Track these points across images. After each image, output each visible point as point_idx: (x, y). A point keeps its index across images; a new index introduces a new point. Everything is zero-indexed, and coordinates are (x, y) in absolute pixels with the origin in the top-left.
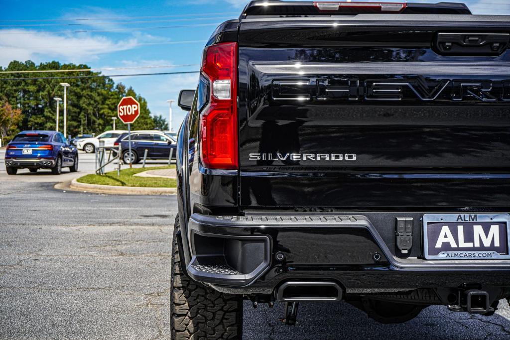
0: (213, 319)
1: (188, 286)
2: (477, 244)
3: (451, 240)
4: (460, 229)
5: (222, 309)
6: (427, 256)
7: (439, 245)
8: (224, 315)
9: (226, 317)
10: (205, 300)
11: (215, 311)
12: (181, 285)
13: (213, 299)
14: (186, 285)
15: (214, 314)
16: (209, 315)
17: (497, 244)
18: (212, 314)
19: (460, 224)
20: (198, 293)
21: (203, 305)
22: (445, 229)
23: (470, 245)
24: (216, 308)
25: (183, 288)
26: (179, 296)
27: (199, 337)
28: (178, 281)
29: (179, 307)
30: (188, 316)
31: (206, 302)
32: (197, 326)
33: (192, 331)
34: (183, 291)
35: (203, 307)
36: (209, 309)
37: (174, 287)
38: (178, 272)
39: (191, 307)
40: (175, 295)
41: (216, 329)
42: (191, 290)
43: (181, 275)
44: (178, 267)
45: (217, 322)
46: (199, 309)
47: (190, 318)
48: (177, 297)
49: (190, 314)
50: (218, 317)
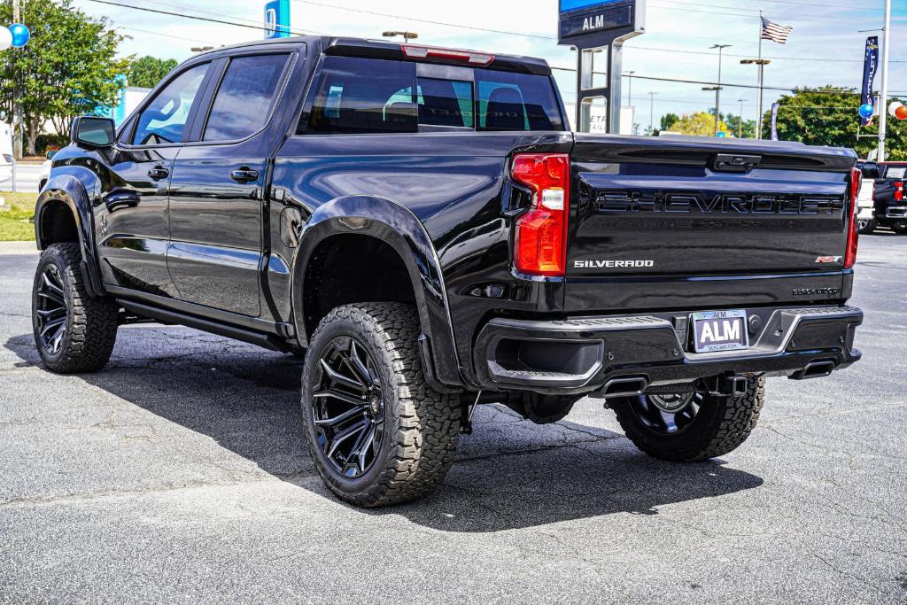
0: (441, 429)
1: (416, 396)
2: (727, 339)
3: (710, 334)
4: (716, 324)
5: (448, 419)
6: (697, 350)
7: (703, 340)
9: (452, 426)
12: (410, 396)
15: (442, 423)
16: (438, 426)
17: (738, 337)
19: (715, 320)
20: (427, 403)
22: (706, 326)
23: (721, 338)
24: (444, 418)
25: (412, 399)
26: (409, 408)
27: (425, 450)
28: (405, 392)
29: (409, 420)
30: (418, 429)
31: (435, 412)
32: (425, 438)
33: (420, 445)
34: (412, 402)
35: (432, 417)
36: (437, 419)
37: (400, 399)
38: (405, 382)
39: (421, 418)
40: (404, 406)
41: (442, 440)
42: (420, 401)
43: (407, 384)
44: (403, 377)
45: (444, 432)
46: (428, 420)
47: (420, 431)
48: (407, 409)
49: (419, 426)
50: (446, 427)
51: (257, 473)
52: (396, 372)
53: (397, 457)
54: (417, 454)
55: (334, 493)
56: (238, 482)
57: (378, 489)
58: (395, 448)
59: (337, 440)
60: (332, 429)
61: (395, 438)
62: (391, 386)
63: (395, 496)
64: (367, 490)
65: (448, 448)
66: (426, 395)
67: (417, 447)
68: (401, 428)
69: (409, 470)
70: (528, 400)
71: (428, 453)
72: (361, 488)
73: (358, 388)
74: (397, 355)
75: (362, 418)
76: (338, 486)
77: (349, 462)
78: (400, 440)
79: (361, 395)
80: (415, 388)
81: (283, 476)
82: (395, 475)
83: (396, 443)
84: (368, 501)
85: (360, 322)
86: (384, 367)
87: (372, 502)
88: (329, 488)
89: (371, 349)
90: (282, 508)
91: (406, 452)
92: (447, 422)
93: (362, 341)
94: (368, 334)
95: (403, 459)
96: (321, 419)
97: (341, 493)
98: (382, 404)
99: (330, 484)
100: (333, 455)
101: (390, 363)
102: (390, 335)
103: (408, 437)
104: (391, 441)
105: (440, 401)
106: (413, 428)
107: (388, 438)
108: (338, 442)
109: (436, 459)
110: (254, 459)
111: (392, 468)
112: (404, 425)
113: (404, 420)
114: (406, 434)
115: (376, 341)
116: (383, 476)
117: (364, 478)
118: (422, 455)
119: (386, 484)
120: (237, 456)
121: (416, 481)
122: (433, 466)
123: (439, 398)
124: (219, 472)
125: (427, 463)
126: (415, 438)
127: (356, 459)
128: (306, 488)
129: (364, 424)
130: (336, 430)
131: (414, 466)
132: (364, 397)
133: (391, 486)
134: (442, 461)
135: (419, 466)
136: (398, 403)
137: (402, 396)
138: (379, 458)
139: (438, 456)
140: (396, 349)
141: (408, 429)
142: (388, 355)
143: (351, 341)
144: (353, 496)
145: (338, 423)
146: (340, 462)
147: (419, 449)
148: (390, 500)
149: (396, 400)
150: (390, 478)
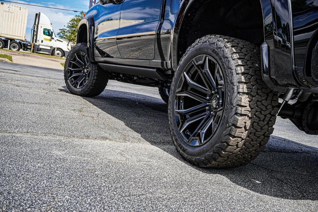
0: (263, 121)
1: (251, 92)
5: (270, 114)
8: (271, 118)
9: (271, 119)
10: (261, 105)
11: (266, 114)
12: (246, 91)
13: (266, 105)
14: (250, 92)
15: (265, 116)
16: (262, 117)
18: (264, 116)
20: (257, 99)
21: (259, 109)
24: (267, 112)
25: (247, 94)
26: (245, 100)
27: (251, 133)
28: (243, 88)
29: (243, 109)
30: (248, 116)
31: (261, 107)
32: (252, 124)
33: (248, 128)
34: (247, 96)
35: (259, 110)
36: (263, 112)
37: (239, 93)
38: (244, 81)
39: (252, 109)
40: (241, 98)
41: (263, 128)
42: (253, 96)
43: (245, 83)
44: (243, 78)
45: (266, 122)
46: (257, 111)
47: (250, 118)
48: (243, 100)
49: (250, 115)
50: (267, 119)
51: (139, 139)
52: (237, 74)
53: (230, 135)
54: (244, 135)
55: (181, 155)
56: (127, 142)
57: (212, 155)
58: (230, 128)
59: (188, 122)
60: (185, 116)
61: (231, 121)
62: (233, 83)
63: (223, 162)
64: (204, 155)
65: (266, 135)
66: (257, 94)
67: (246, 130)
68: (236, 114)
69: (237, 145)
70: (306, 118)
71: (252, 136)
72: (199, 154)
73: (205, 91)
74: (240, 62)
75: (205, 111)
76: (184, 150)
77: (194, 136)
78: (234, 123)
79: (206, 97)
80: (251, 87)
81: (153, 143)
82: (226, 147)
83: (230, 124)
84: (203, 163)
85: (214, 43)
86: (229, 70)
87: (206, 165)
88: (178, 152)
89: (221, 59)
90: (146, 159)
91: (238, 132)
92: (269, 116)
93: (214, 55)
94: (219, 50)
95: (234, 137)
96: (179, 109)
97: (186, 155)
98: (221, 101)
99: (179, 149)
100: (184, 131)
101: (234, 67)
102: (236, 49)
103: (241, 121)
104: (227, 122)
105: (266, 100)
106: (245, 115)
107: (225, 120)
108: (188, 124)
109: (256, 141)
110: (141, 133)
111: (225, 142)
112: (239, 112)
113: (240, 108)
114: (240, 118)
115: (225, 54)
116: (217, 147)
117: (203, 147)
118: (248, 136)
119: (218, 153)
120: (132, 130)
121: (239, 154)
122: (253, 146)
123: (266, 97)
124: (119, 135)
125: (250, 143)
126: (245, 123)
127: (199, 135)
128: (165, 150)
129: (205, 114)
130: (187, 116)
131: (241, 143)
132: (208, 98)
133: (222, 155)
134: (260, 143)
135: (244, 144)
136: (237, 96)
137: (241, 90)
138: (216, 135)
139: (258, 139)
140: (239, 59)
141: (242, 115)
142: (232, 62)
143: (206, 57)
144: (194, 159)
145: (189, 112)
146: (188, 136)
147: (247, 132)
148: (218, 165)
149: (236, 94)
150: (222, 149)
